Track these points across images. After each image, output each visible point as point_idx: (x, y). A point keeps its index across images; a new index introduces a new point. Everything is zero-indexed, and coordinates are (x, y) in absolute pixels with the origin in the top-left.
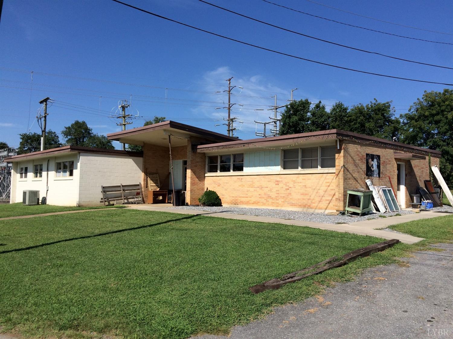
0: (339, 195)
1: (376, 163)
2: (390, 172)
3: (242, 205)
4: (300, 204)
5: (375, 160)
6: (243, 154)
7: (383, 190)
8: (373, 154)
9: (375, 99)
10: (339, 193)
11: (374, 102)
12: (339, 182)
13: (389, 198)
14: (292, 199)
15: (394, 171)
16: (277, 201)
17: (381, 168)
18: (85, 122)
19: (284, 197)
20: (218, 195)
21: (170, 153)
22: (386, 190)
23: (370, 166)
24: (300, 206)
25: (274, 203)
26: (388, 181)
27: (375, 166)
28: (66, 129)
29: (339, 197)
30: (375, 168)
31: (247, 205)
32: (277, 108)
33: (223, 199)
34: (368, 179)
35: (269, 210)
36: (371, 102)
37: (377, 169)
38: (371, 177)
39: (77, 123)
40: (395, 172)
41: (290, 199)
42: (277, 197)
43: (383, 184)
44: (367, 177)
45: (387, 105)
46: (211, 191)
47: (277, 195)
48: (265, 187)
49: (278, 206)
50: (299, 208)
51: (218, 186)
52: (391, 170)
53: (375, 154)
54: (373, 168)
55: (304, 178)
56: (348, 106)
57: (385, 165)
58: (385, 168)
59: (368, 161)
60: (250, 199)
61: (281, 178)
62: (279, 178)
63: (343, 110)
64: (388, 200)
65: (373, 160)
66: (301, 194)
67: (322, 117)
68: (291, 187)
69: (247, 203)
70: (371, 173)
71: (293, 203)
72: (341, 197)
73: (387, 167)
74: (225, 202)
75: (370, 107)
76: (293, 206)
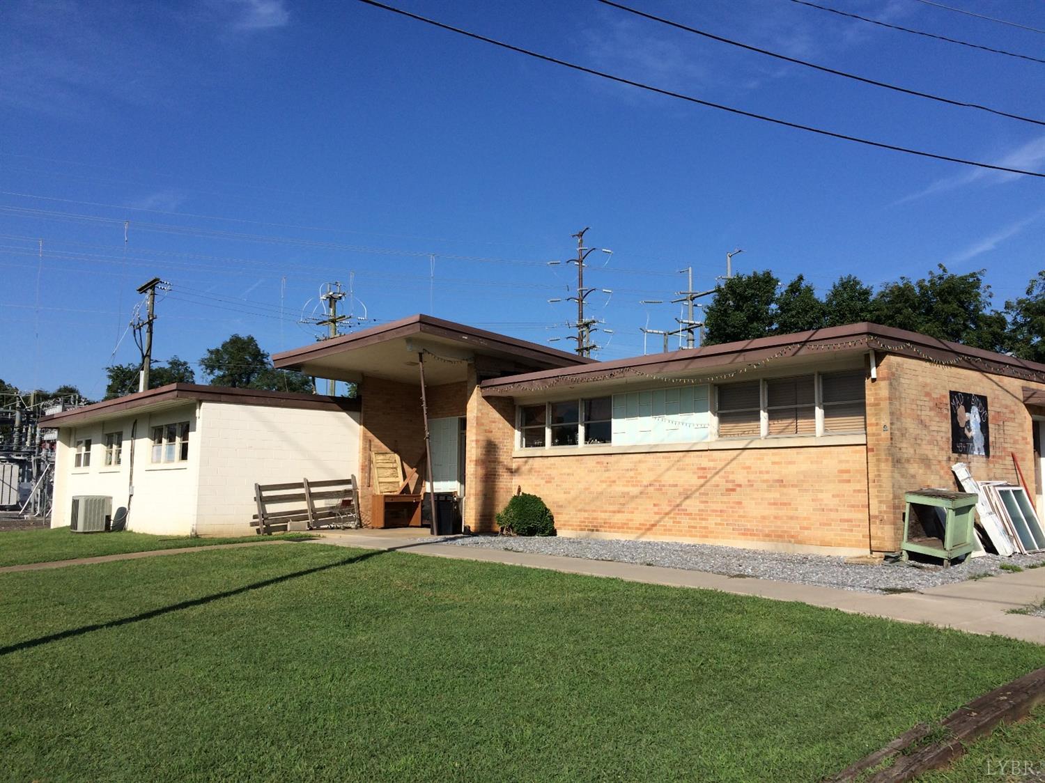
0: (879, 507)
1: (978, 416)
2: (1016, 442)
3: (610, 532)
4: (767, 532)
5: (975, 409)
6: (610, 398)
7: (1000, 492)
8: (969, 393)
9: (940, 266)
10: (880, 502)
11: (939, 272)
12: (878, 470)
13: (1018, 513)
14: (744, 517)
15: (1026, 439)
16: (704, 523)
17: (990, 430)
18: (252, 338)
19: (721, 511)
20: (548, 507)
21: (423, 398)
22: (1008, 491)
23: (962, 425)
24: (768, 536)
25: (695, 527)
26: (1010, 467)
27: (974, 426)
28: (209, 354)
29: (880, 512)
30: (974, 432)
31: (623, 532)
32: (694, 298)
33: (560, 516)
34: (957, 461)
35: (681, 546)
36: (931, 273)
37: (980, 434)
38: (964, 456)
39: (236, 341)
40: (1027, 443)
41: (740, 516)
42: (703, 510)
43: (997, 476)
44: (956, 455)
45: (971, 280)
46: (529, 495)
47: (702, 506)
48: (670, 485)
49: (707, 537)
50: (764, 541)
51: (547, 482)
52: (1017, 438)
53: (973, 393)
54: (970, 430)
55: (777, 459)
56: (871, 285)
57: (1001, 423)
58: (1001, 432)
59: (956, 411)
60: (630, 516)
61: (713, 460)
62: (707, 459)
63: (860, 294)
64: (1016, 520)
65: (968, 410)
66: (770, 504)
67: (806, 312)
68: (740, 486)
69: (623, 528)
70: (966, 445)
71: (749, 527)
72: (885, 512)
73: (1005, 428)
74: (564, 525)
75: (929, 284)
76: (749, 537)
